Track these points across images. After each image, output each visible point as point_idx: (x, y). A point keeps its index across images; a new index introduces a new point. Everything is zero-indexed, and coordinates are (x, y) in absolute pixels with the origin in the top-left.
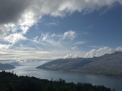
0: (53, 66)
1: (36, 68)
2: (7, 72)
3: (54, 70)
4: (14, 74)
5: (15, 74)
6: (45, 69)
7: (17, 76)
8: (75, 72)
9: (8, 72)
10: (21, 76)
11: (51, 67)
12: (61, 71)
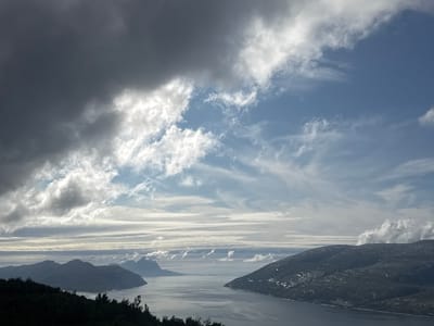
0: (302, 277)
1: (227, 285)
2: (114, 301)
3: (309, 298)
4: (143, 310)
5: (147, 312)
6: (266, 293)
7: (155, 318)
8: (411, 312)
9: (119, 301)
10: (169, 319)
11: (293, 284)
12: (339, 301)
